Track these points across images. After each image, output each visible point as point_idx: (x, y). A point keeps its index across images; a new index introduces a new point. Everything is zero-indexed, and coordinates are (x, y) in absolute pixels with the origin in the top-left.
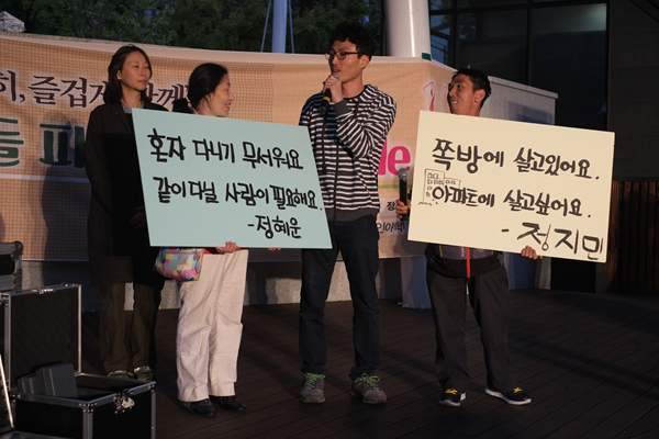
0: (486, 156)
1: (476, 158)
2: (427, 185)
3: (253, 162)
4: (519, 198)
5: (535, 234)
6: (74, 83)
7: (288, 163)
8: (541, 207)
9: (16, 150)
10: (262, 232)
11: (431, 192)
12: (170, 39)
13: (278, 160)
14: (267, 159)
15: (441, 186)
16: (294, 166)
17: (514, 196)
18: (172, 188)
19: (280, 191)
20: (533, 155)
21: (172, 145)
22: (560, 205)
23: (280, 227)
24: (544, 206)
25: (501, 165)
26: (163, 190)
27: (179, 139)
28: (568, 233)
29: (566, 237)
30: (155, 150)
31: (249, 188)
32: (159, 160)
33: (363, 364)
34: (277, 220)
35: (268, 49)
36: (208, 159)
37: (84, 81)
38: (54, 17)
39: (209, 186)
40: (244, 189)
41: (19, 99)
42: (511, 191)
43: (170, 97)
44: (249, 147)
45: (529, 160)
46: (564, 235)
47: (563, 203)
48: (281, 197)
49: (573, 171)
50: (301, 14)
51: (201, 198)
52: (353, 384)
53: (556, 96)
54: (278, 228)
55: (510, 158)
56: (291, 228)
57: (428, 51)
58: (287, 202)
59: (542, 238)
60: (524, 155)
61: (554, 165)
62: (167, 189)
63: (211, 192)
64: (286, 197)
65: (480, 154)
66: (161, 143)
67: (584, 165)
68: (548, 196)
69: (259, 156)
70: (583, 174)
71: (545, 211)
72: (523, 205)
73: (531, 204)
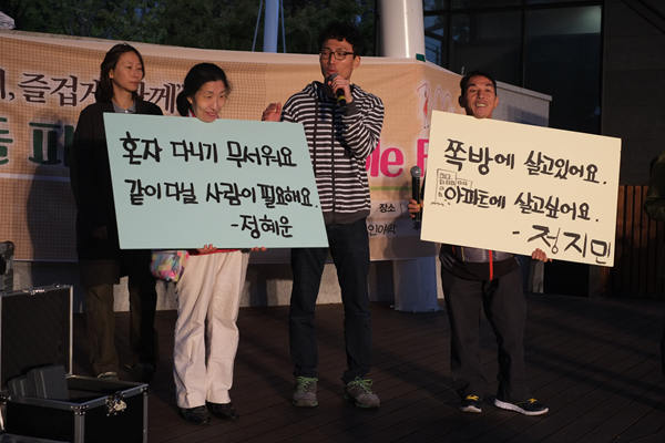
0: (497, 158)
1: (488, 159)
2: (439, 186)
3: (239, 161)
4: (530, 200)
5: (545, 237)
6: (64, 81)
7: (279, 160)
8: (551, 210)
9: (5, 148)
10: (248, 231)
11: (443, 192)
12: (160, 37)
13: (267, 158)
14: (255, 158)
15: (453, 187)
16: (286, 164)
17: (524, 199)
18: (146, 190)
19: (269, 190)
20: (543, 159)
21: (147, 147)
22: (569, 209)
23: (268, 226)
24: (554, 209)
25: (512, 167)
26: (136, 192)
27: (155, 141)
28: (577, 237)
29: (575, 241)
30: (128, 153)
31: (233, 188)
32: (131, 162)
33: (355, 368)
34: (265, 219)
35: (260, 48)
36: (187, 160)
37: (75, 79)
38: (42, 14)
39: (187, 187)
40: (227, 188)
41: (8, 97)
42: (522, 194)
43: (161, 96)
44: (234, 147)
45: (539, 164)
46: (573, 239)
47: (572, 207)
48: (270, 195)
49: (581, 175)
50: (293, 14)
51: (178, 199)
52: (346, 388)
53: (550, 98)
54: (265, 227)
55: (520, 160)
56: (282, 227)
57: (422, 52)
58: (277, 200)
59: (552, 242)
60: (535, 159)
61: (564, 168)
62: (140, 191)
63: (189, 193)
64: (276, 196)
65: (492, 156)
66: (135, 147)
67: (592, 170)
68: (557, 199)
69: (246, 156)
70: (591, 179)
71: (555, 214)
72: (533, 208)
73: (541, 207)
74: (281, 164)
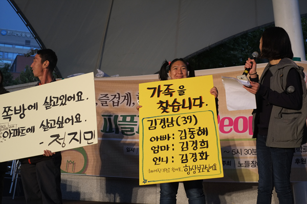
4: (48, 123)
5: (58, 140)
6: (115, 96)
17: (45, 123)
20: (52, 99)
22: (69, 120)
24: (60, 123)
25: (37, 109)
37: (119, 94)
42: (43, 121)
45: (51, 102)
47: (71, 118)
49: (74, 99)
55: (41, 104)
59: (61, 141)
60: (48, 101)
61: (64, 100)
67: (80, 94)
68: (63, 117)
70: (80, 99)
71: (62, 125)
72: (50, 127)
73: (54, 125)
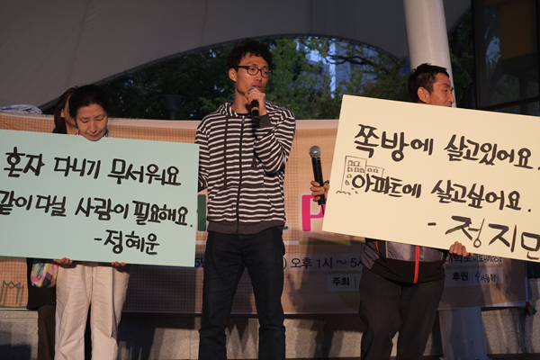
0: (413, 144)
1: (403, 145)
2: (347, 173)
3: (119, 178)
4: (449, 189)
5: (466, 229)
7: (163, 179)
8: (474, 199)
10: (110, 246)
11: (350, 180)
13: (151, 176)
14: (138, 176)
15: (362, 175)
16: (169, 183)
17: (444, 187)
18: (17, 201)
19: (145, 207)
20: (466, 143)
21: (31, 161)
22: (496, 198)
23: (134, 242)
24: (477, 199)
25: (430, 153)
26: (7, 202)
27: (40, 157)
28: (505, 229)
29: (502, 233)
30: (10, 166)
31: (106, 202)
32: (10, 175)
34: (132, 235)
36: (66, 175)
40: (101, 204)
42: (440, 181)
44: (119, 164)
45: (461, 149)
46: (500, 231)
47: (499, 196)
48: (144, 212)
49: (511, 161)
51: (46, 211)
54: (130, 243)
55: (440, 145)
56: (149, 244)
58: (149, 218)
59: (474, 235)
60: (457, 143)
61: (490, 153)
62: (10, 202)
63: (60, 206)
64: (150, 213)
65: (407, 141)
66: (18, 160)
67: (525, 154)
68: (482, 187)
69: (129, 173)
70: (523, 164)
71: (479, 203)
72: (453, 197)
73: (463, 196)
74: (163, 183)
